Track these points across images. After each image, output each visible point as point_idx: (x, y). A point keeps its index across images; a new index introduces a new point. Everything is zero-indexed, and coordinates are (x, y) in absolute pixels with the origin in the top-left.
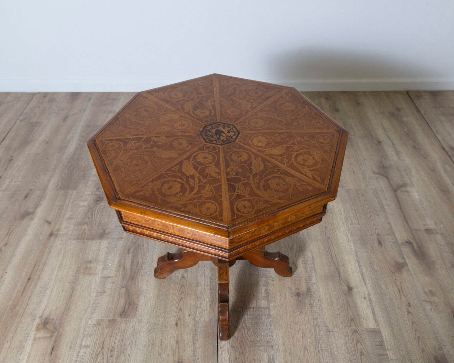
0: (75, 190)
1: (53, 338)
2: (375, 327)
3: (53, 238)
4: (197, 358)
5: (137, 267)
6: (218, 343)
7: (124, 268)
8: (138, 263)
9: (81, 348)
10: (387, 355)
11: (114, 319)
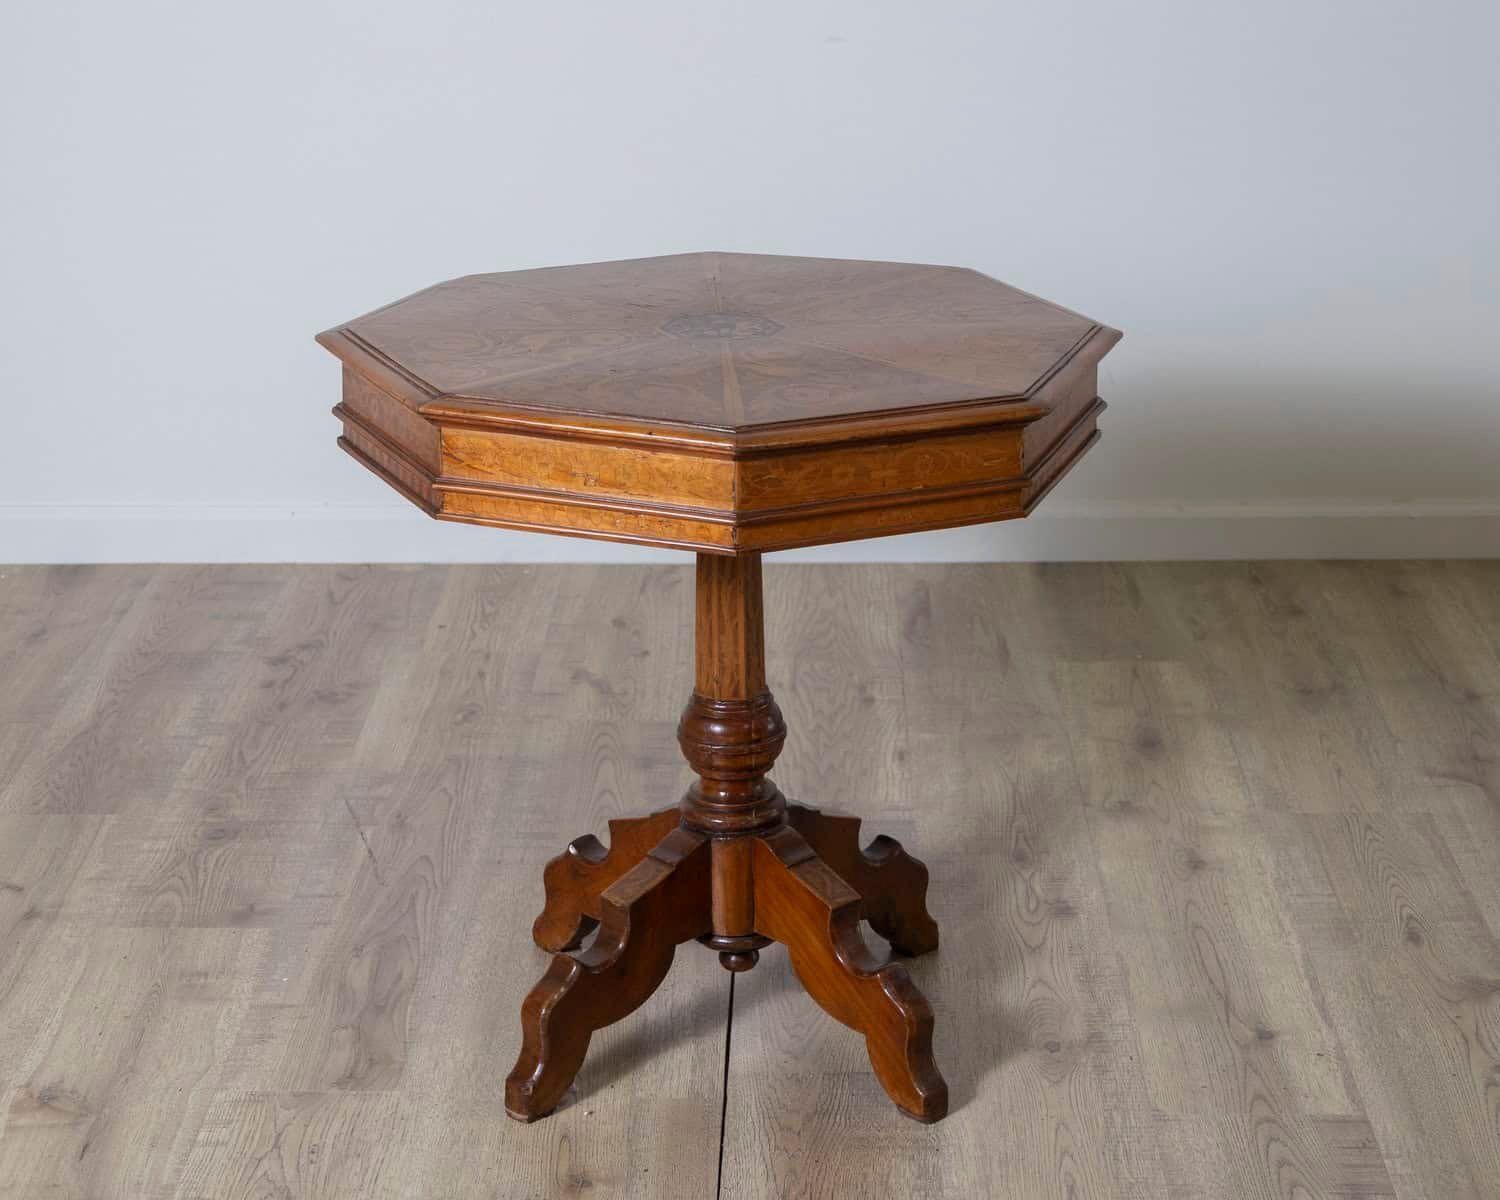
0: (112, 813)
1: (84, 1128)
2: (1350, 1111)
3: (37, 924)
4: (642, 1168)
5: (395, 983)
6: (722, 1142)
7: (342, 987)
8: (400, 976)
9: (192, 1146)
10: (1383, 1166)
11: (312, 1090)
